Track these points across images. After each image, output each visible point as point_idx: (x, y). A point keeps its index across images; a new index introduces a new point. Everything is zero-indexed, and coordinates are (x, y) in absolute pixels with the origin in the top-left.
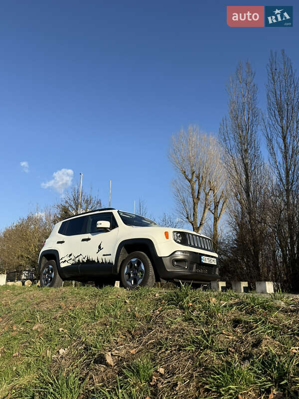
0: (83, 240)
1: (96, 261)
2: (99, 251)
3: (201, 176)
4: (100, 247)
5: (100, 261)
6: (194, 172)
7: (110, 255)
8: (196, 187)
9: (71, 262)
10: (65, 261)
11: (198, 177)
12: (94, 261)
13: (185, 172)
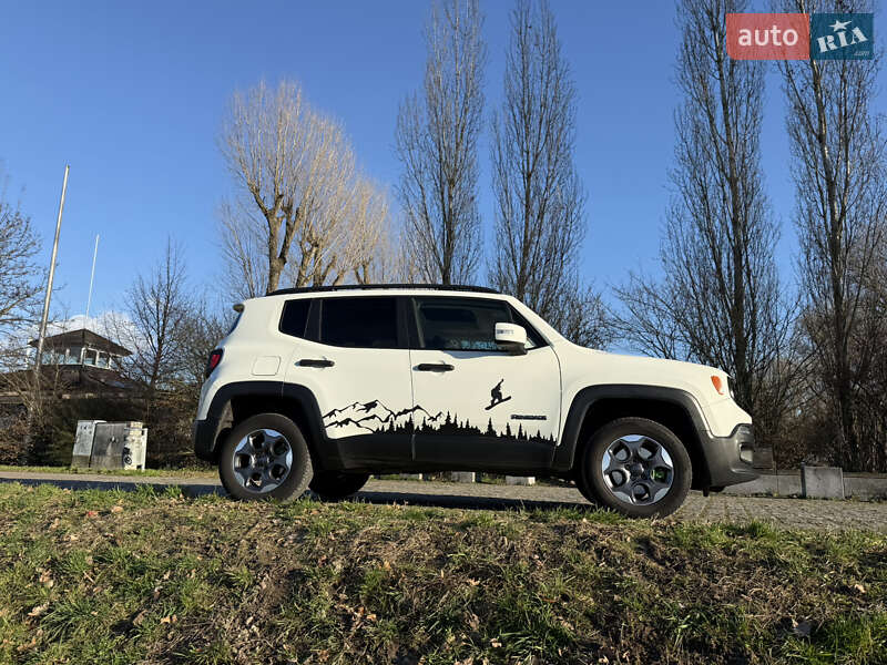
0: (423, 367)
1: (484, 430)
2: (493, 405)
3: (294, 209)
4: (496, 393)
5: (500, 430)
6: (281, 196)
7: (544, 418)
8: (281, 230)
9: (375, 425)
10: (347, 422)
11: (288, 210)
12: (476, 431)
13: (258, 190)
